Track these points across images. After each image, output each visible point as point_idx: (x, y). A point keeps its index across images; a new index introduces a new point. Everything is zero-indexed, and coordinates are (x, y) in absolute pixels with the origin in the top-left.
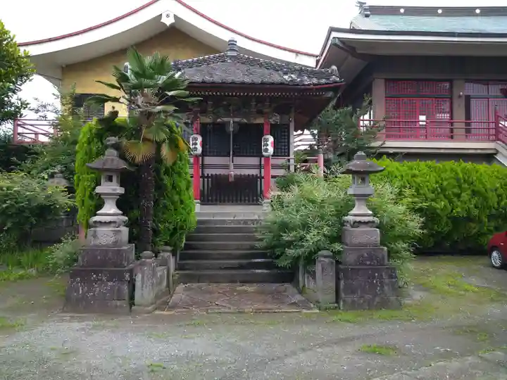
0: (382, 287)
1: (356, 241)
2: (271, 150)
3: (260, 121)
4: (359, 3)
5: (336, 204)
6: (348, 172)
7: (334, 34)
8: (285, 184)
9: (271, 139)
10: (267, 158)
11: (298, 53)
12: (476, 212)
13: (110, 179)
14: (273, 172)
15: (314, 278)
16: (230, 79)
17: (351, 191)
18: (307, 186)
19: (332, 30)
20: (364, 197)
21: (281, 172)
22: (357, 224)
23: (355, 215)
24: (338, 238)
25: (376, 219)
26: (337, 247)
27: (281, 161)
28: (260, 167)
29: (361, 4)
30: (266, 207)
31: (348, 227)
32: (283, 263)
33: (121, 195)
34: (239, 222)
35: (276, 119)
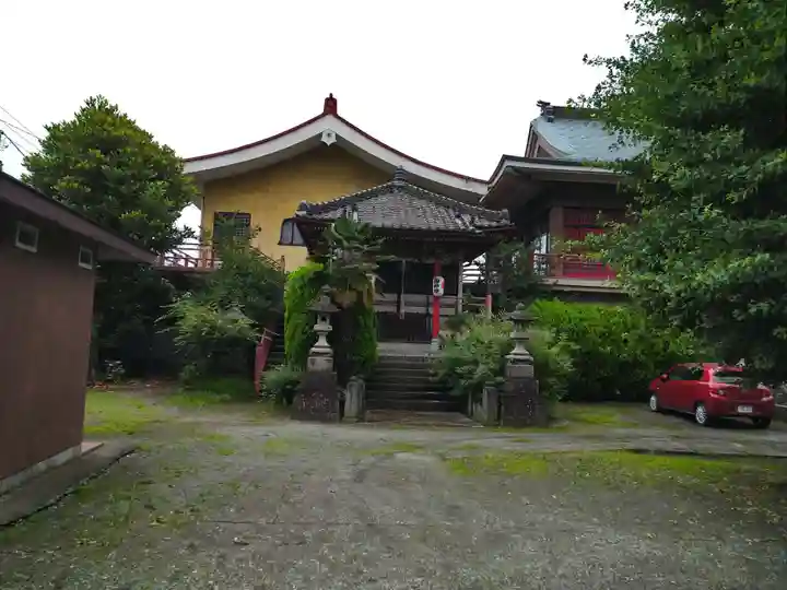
0: (533, 410)
1: (514, 375)
2: (441, 291)
3: (430, 261)
4: (540, 102)
5: (501, 345)
6: (511, 319)
7: (507, 163)
8: (456, 324)
9: (442, 280)
10: (437, 298)
11: (468, 179)
12: (643, 358)
13: (324, 319)
14: (443, 311)
15: (481, 404)
16: (406, 225)
17: (512, 335)
18: (477, 329)
19: (505, 158)
20: (521, 340)
21: (451, 311)
22: (515, 361)
23: (515, 354)
24: (501, 371)
25: (532, 359)
26: (499, 379)
27: (450, 300)
28: (428, 305)
29: (543, 105)
30: (435, 345)
31: (509, 364)
32: (455, 393)
33: (330, 333)
34: (410, 359)
35: (446, 260)
